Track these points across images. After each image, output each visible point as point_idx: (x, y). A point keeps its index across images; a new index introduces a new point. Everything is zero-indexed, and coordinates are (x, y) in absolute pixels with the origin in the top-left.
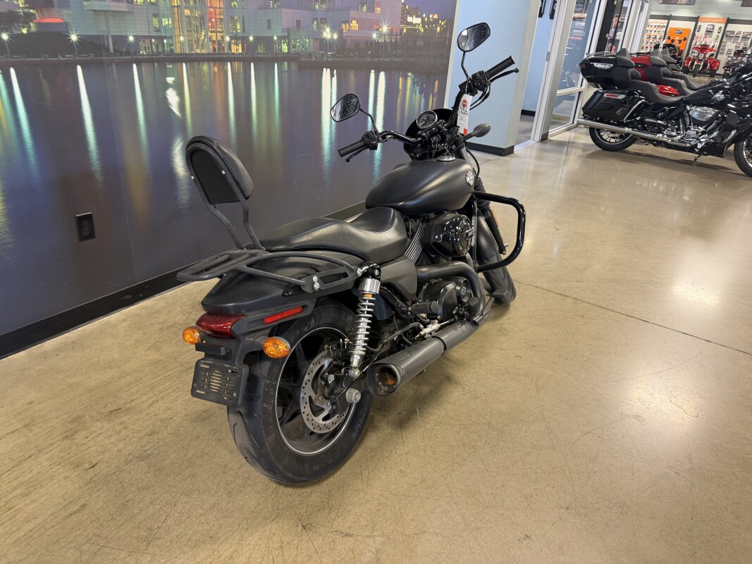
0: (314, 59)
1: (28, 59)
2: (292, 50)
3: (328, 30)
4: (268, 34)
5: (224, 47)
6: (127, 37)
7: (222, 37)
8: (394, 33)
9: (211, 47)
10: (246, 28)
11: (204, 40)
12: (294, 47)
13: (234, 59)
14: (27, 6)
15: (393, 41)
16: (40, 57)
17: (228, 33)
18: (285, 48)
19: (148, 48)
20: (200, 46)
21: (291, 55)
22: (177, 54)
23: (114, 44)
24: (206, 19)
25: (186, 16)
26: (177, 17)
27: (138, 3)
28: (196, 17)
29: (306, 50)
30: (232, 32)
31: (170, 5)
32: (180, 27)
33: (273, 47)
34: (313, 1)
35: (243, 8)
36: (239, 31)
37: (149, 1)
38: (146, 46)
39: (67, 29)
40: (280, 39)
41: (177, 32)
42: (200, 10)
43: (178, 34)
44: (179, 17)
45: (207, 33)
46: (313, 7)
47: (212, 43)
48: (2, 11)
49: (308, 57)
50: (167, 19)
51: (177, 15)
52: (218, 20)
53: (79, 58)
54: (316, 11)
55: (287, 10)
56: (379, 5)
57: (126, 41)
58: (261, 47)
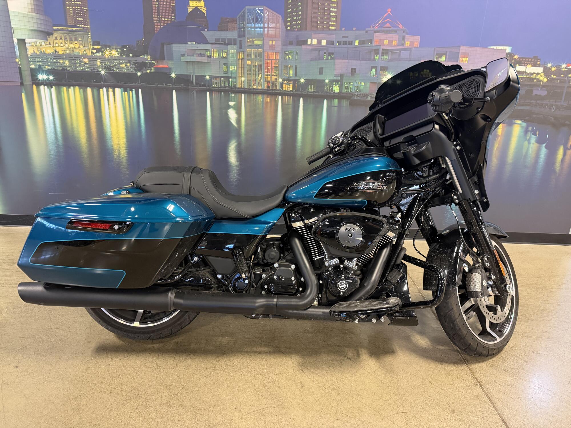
0: (369, 97)
1: (148, 85)
2: (344, 91)
4: (320, 77)
5: (276, 86)
6: (205, 76)
7: (276, 79)
9: (266, 85)
10: (298, 73)
11: (260, 80)
12: (347, 88)
13: (284, 94)
14: (151, 59)
16: (154, 84)
17: (281, 77)
18: (336, 89)
19: (218, 83)
21: (342, 95)
22: (238, 88)
23: (196, 80)
24: (264, 67)
25: (248, 65)
26: (241, 65)
27: (215, 57)
28: (255, 66)
29: (360, 91)
30: (285, 76)
31: (236, 58)
32: (243, 71)
33: (324, 88)
34: (373, 53)
35: (297, 60)
36: (292, 75)
37: (221, 56)
38: (217, 82)
39: (170, 71)
40: (332, 82)
41: (240, 74)
42: (259, 61)
43: (241, 76)
44: (242, 65)
45: (263, 76)
46: (373, 58)
47: (267, 83)
48: (139, 62)
49: (362, 97)
50: (233, 67)
51: (241, 64)
52: (274, 68)
53: (175, 86)
54: (376, 61)
55: (341, 61)
56: (466, 55)
57: (204, 79)
58: (311, 87)
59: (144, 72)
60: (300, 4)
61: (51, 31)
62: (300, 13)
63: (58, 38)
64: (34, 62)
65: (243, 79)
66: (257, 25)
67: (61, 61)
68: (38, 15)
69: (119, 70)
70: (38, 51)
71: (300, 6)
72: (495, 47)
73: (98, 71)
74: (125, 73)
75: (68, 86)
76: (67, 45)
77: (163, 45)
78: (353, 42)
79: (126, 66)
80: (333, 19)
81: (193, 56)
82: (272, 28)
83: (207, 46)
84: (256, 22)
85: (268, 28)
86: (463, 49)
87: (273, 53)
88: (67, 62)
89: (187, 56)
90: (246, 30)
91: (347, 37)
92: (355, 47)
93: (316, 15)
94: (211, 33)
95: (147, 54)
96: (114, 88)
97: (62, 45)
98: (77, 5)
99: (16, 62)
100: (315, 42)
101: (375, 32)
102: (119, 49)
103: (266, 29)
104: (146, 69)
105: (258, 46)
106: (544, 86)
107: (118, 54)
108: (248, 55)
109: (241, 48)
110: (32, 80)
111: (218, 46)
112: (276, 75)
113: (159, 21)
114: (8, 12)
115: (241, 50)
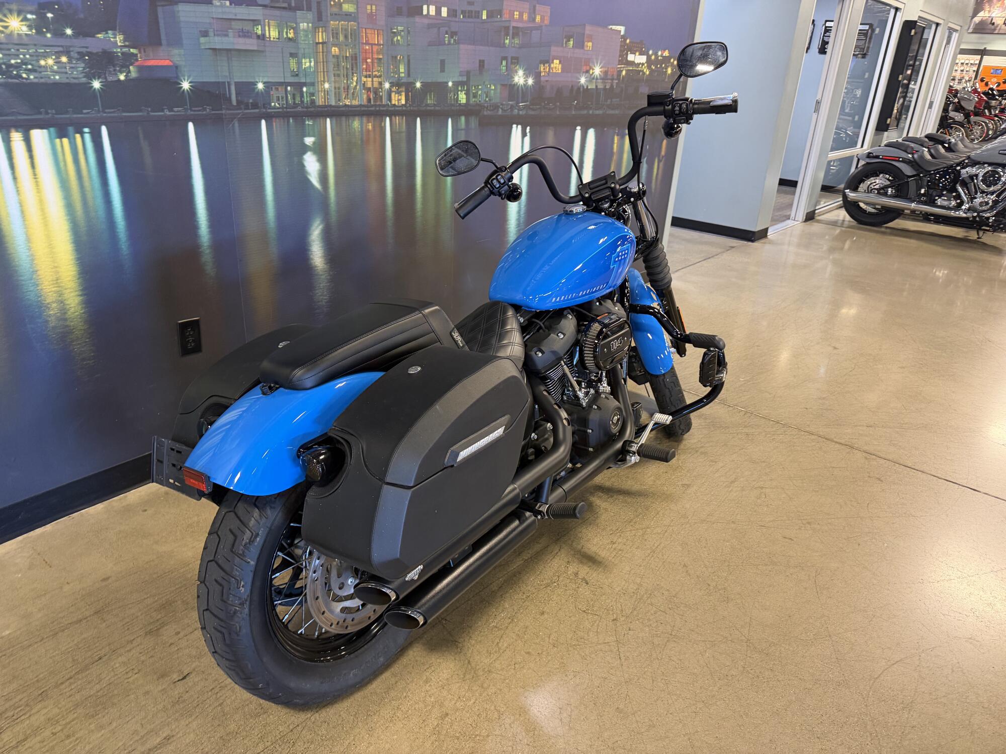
0: (500, 110)
1: (124, 114)
2: (472, 100)
3: (521, 72)
4: (441, 79)
5: (381, 97)
6: (255, 84)
7: (380, 83)
8: (609, 77)
9: (365, 96)
10: (411, 71)
11: (356, 86)
12: (475, 96)
13: (393, 112)
14: (127, 43)
15: (607, 87)
16: (141, 111)
17: (388, 78)
18: (462, 98)
19: (282, 98)
20: (350, 95)
21: (470, 108)
22: (319, 106)
23: (237, 94)
24: (360, 59)
25: (333, 56)
26: (321, 57)
27: (272, 39)
28: (346, 57)
29: (490, 100)
30: (392, 77)
31: (313, 40)
32: (325, 70)
33: (447, 97)
34: (503, 33)
35: (409, 45)
36: (403, 75)
37: (285, 36)
38: (280, 95)
39: (177, 74)
40: (456, 85)
41: (321, 76)
42: (352, 48)
43: (322, 79)
44: (324, 56)
45: (361, 79)
46: (502, 42)
47: (366, 92)
48: (95, 51)
49: (492, 110)
50: (308, 60)
51: (321, 54)
52: (376, 61)
53: (192, 113)
54: (505, 47)
55: (466, 46)
56: (590, 39)
57: (254, 89)
58: (431, 97)
59: (110, 79)
69: (37, 75)
72: (614, 27)
74: (56, 84)
78: (480, 14)
79: (58, 62)
81: (227, 35)
83: (255, 12)
86: (589, 29)
87: (373, 30)
89: (214, 35)
91: (473, 4)
92: (483, 23)
95: (113, 29)
96: (26, 128)
100: (432, 9)
102: (32, 13)
104: (115, 70)
105: (348, 16)
106: (647, 80)
107: (30, 27)
108: (333, 33)
109: (320, 18)
111: (277, 13)
112: (380, 76)
115: (321, 22)
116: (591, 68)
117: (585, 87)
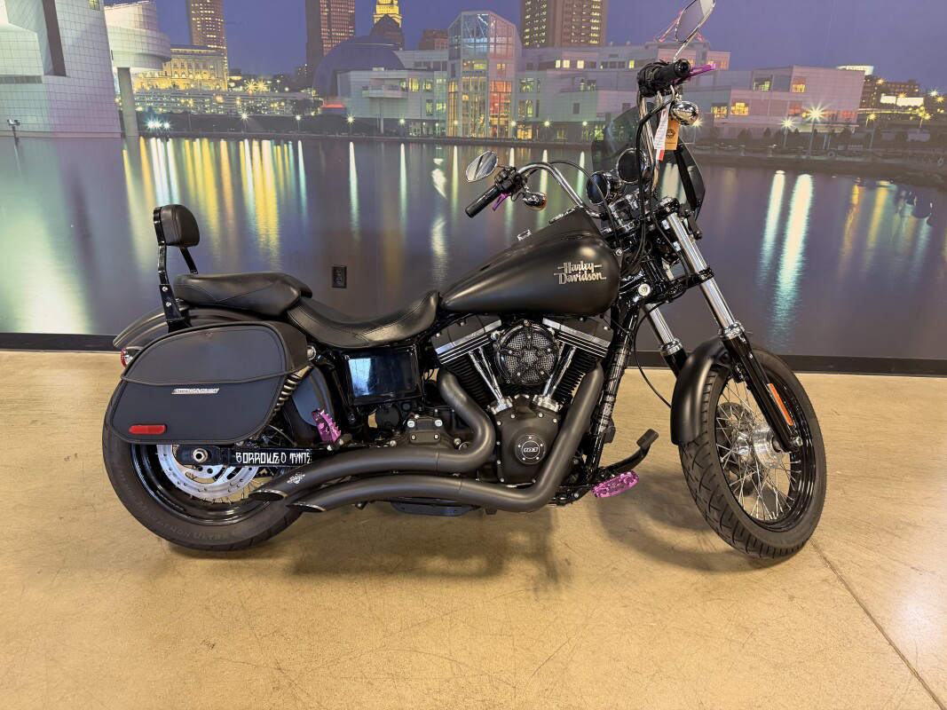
1: (312, 135)
2: (610, 138)
4: (574, 119)
5: (507, 133)
6: (398, 120)
7: (507, 122)
8: (841, 121)
9: (491, 132)
10: (540, 112)
11: (483, 124)
13: (518, 145)
14: (317, 95)
15: (838, 132)
16: (321, 133)
17: (514, 118)
18: (600, 136)
19: (418, 130)
21: (608, 144)
22: (449, 137)
23: (385, 126)
24: (489, 102)
25: (464, 102)
26: (453, 102)
27: (413, 91)
28: (475, 102)
30: (520, 117)
31: (446, 91)
32: (456, 112)
33: (581, 134)
35: (539, 92)
36: (531, 116)
37: (424, 88)
38: (417, 128)
39: (346, 113)
40: (592, 125)
41: (451, 116)
42: (481, 96)
43: (452, 118)
44: (456, 102)
45: (488, 118)
47: (492, 128)
48: (299, 100)
50: (441, 105)
51: (453, 100)
52: (503, 105)
53: (353, 136)
55: (607, 92)
56: (801, 80)
57: (397, 124)
58: (560, 135)
59: (306, 115)
60: (545, 6)
61: (167, 56)
62: (544, 20)
63: (179, 66)
64: (142, 102)
65: (456, 123)
66: (478, 41)
67: (183, 101)
68: (149, 32)
69: (269, 112)
70: (149, 85)
71: (544, 10)
72: (848, 68)
73: (237, 114)
74: (278, 117)
75: (192, 138)
76: (191, 76)
77: (335, 73)
78: (626, 64)
79: (280, 106)
80: (595, 28)
81: (381, 89)
82: (501, 44)
83: (403, 74)
84: (477, 35)
85: (495, 44)
86: (797, 71)
87: (502, 82)
88: (191, 102)
89: (372, 89)
90: (462, 47)
91: (616, 56)
92: (629, 72)
93: (569, 23)
94: (409, 53)
95: (311, 87)
96: (260, 139)
97: (184, 76)
98: (208, 15)
99: (116, 103)
100: (567, 64)
101: (661, 46)
102: (270, 80)
103: (492, 46)
104: (309, 110)
105: (479, 73)
106: (926, 126)
107: (268, 88)
108: (464, 86)
109: (453, 75)
110: (139, 129)
111: (419, 73)
112: (507, 117)
113: (330, 37)
114: (106, 27)
115: (454, 79)
116: (803, 111)
117: (793, 131)
